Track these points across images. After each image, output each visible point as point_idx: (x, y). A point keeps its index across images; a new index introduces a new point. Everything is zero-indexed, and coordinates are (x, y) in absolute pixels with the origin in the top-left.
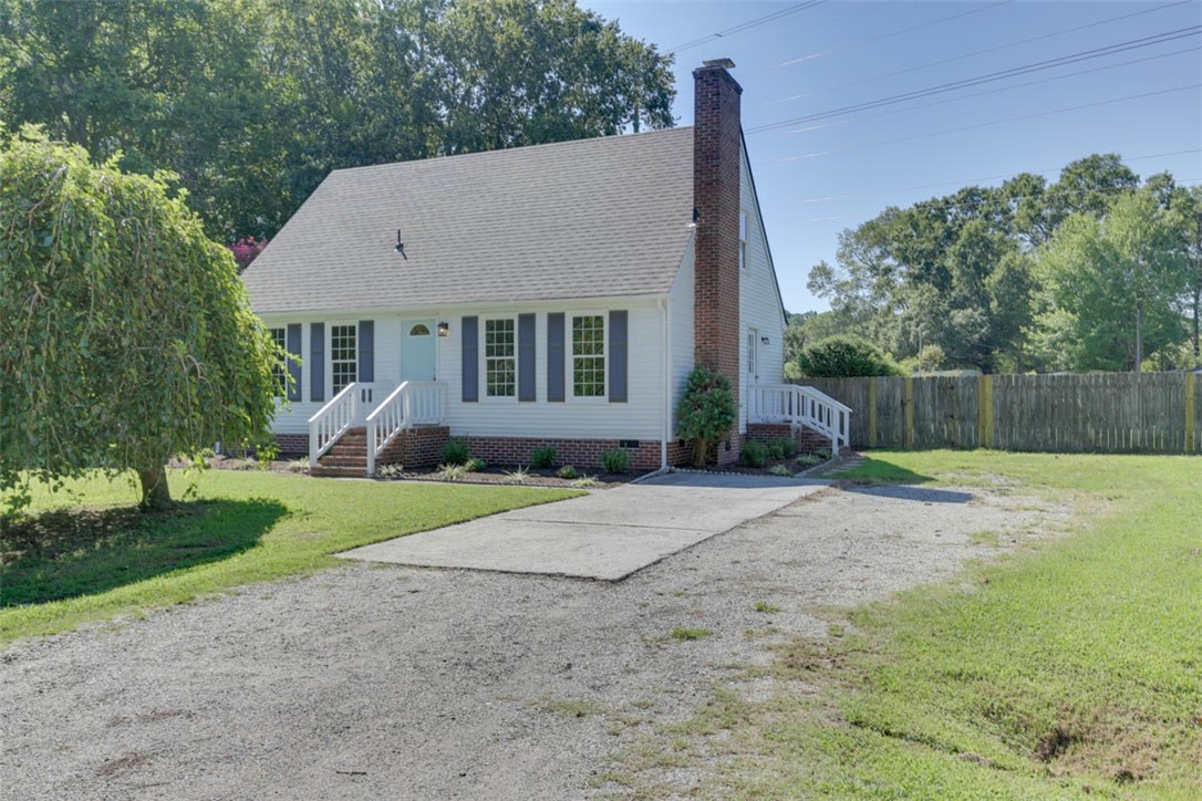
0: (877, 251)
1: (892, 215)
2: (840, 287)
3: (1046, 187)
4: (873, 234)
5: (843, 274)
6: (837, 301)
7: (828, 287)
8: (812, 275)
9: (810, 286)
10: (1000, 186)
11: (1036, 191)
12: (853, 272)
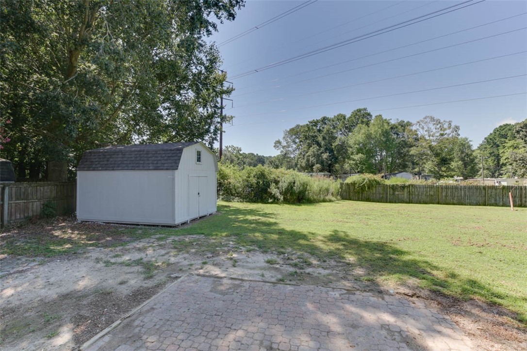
0: (294, 137)
1: (298, 126)
2: (283, 147)
3: (347, 117)
4: (294, 132)
5: (284, 144)
6: (282, 152)
7: (280, 147)
8: (275, 143)
9: (274, 146)
10: (333, 117)
11: (344, 118)
12: (287, 143)
